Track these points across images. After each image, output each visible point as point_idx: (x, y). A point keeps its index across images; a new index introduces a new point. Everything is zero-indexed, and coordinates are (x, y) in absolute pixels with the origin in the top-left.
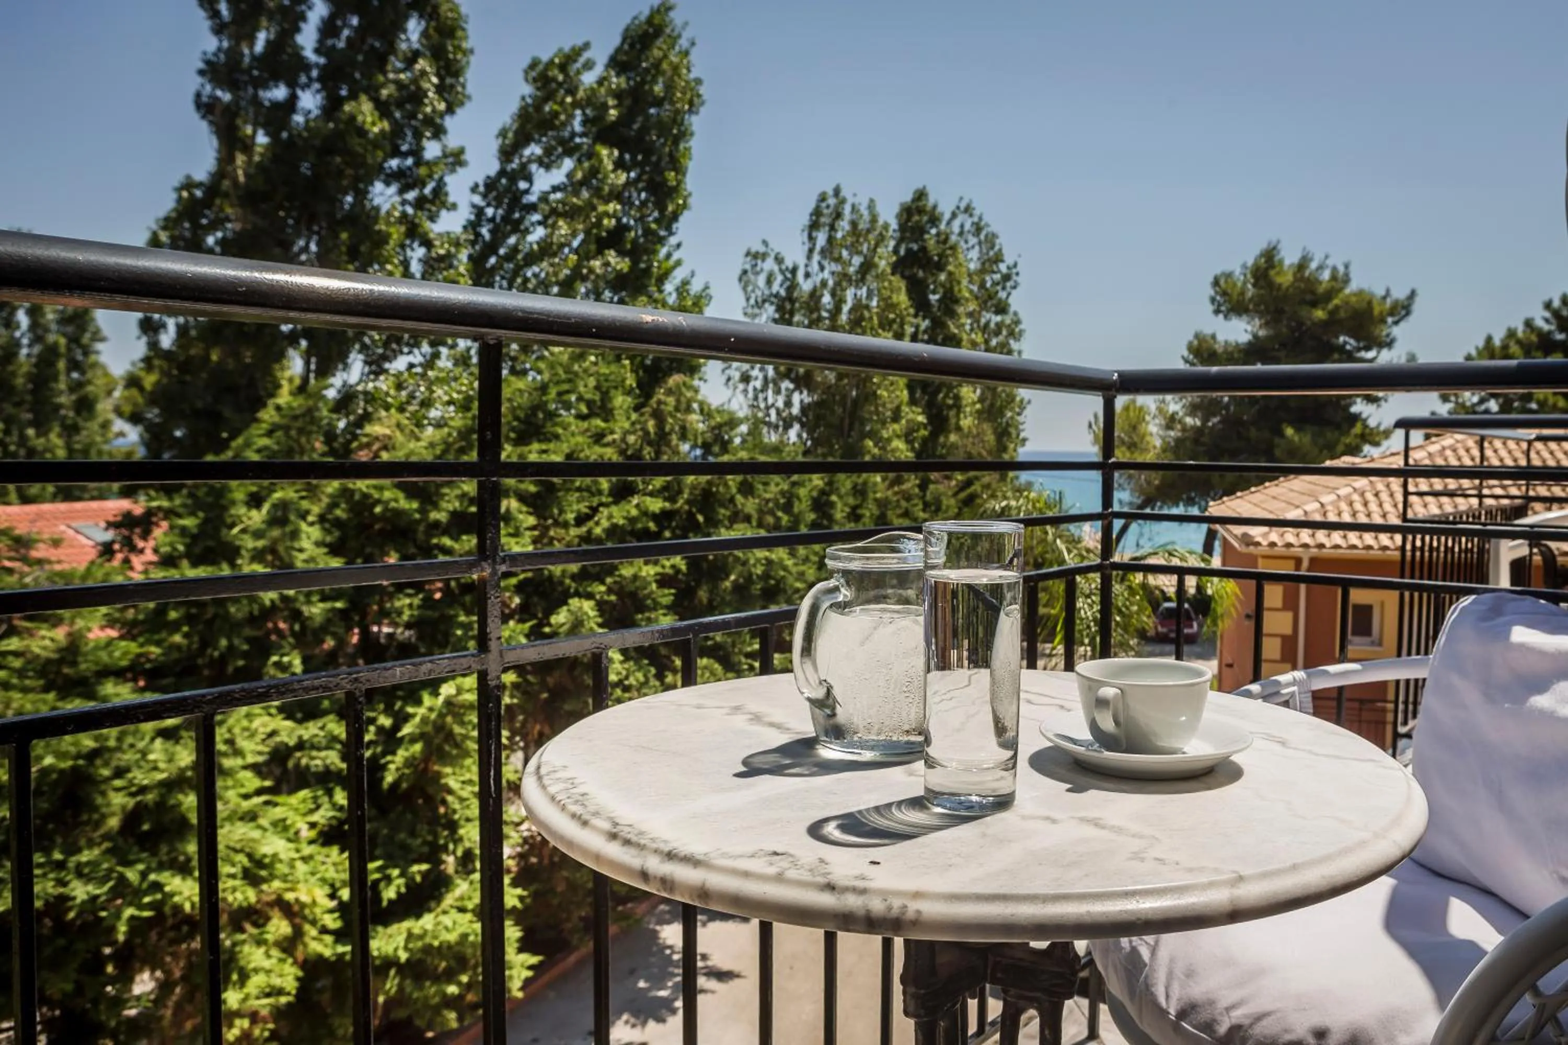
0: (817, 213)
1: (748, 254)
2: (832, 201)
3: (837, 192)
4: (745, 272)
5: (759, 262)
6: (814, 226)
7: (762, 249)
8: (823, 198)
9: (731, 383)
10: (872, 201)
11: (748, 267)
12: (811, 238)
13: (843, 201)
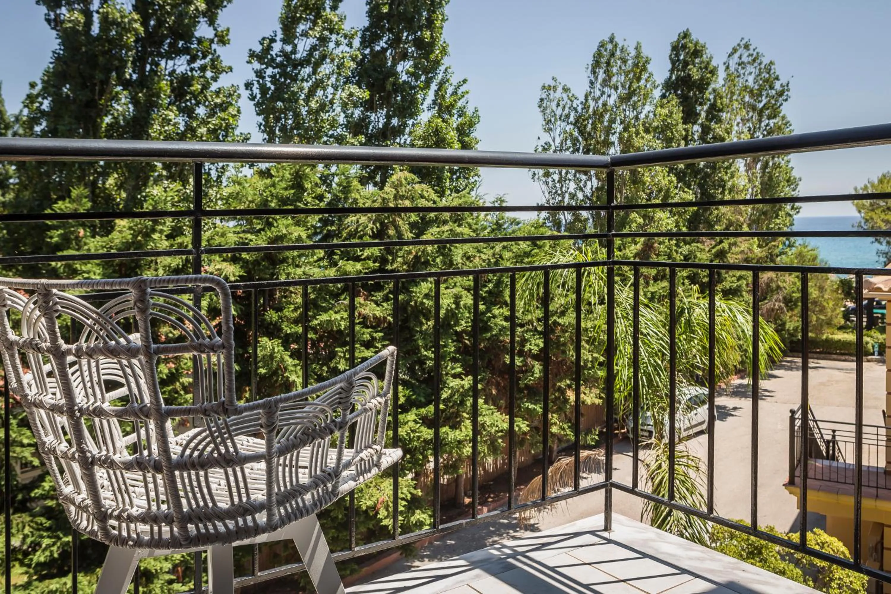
0: (598, 56)
1: (544, 87)
2: (610, 47)
3: (612, 40)
4: (542, 100)
5: (552, 92)
6: (597, 64)
7: (552, 84)
8: (602, 45)
9: (537, 177)
10: (638, 43)
11: (544, 96)
12: (594, 72)
13: (616, 46)
